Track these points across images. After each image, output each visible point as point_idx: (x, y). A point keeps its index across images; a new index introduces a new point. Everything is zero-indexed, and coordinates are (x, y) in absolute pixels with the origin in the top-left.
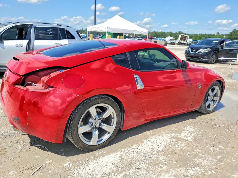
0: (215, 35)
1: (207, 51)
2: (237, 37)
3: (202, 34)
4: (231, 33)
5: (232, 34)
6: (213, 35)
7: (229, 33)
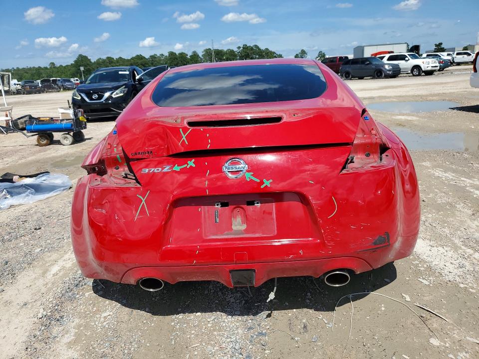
0: (49, 67)
1: (121, 93)
2: (89, 69)
3: (21, 68)
4: (76, 62)
5: (79, 64)
6: (45, 67)
7: (74, 63)
